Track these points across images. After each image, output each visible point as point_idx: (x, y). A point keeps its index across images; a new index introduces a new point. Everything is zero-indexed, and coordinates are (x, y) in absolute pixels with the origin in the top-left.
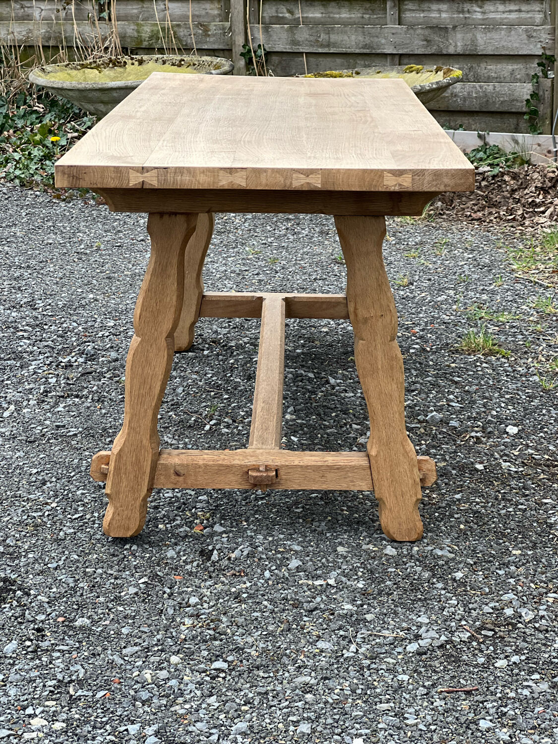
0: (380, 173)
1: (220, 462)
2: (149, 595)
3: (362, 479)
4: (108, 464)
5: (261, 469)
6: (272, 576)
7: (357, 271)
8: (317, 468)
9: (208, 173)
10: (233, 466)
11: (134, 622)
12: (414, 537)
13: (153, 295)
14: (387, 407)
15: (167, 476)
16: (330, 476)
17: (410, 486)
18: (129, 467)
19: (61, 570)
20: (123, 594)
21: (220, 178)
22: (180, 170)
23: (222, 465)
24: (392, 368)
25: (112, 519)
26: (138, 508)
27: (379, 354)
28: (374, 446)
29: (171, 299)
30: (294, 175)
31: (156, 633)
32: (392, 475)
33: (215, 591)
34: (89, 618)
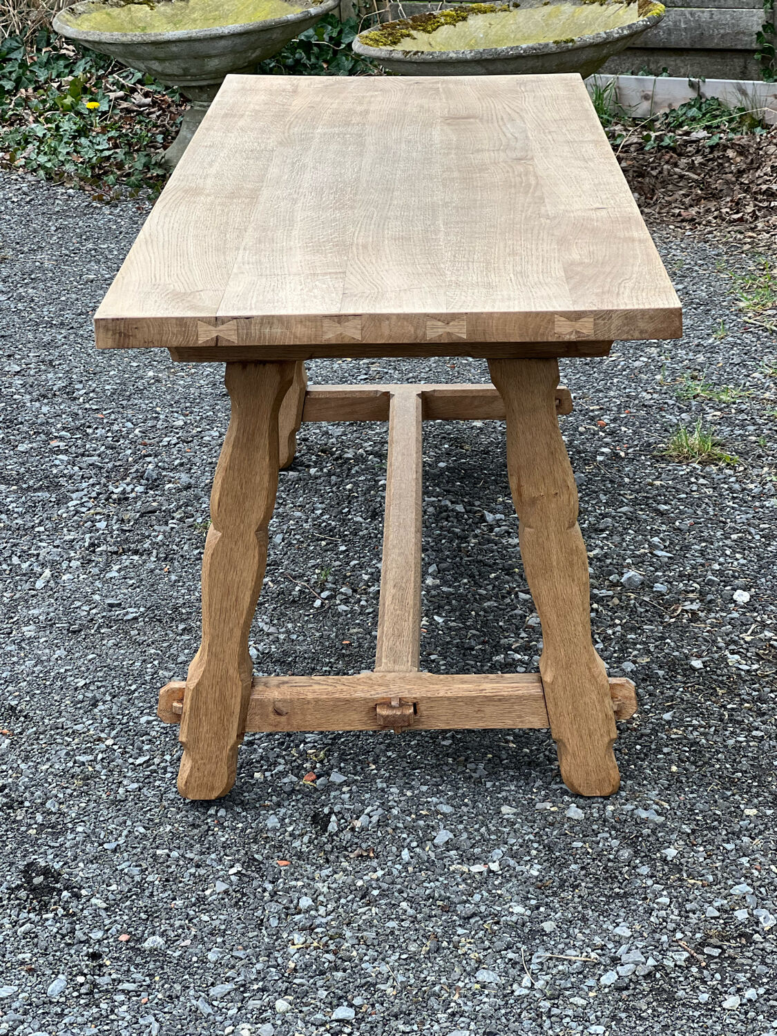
0: (549, 317)
1: (337, 696)
2: (244, 895)
3: (533, 714)
4: (181, 700)
5: (393, 703)
6: (412, 857)
7: (520, 434)
8: (470, 701)
9: (307, 323)
10: (354, 700)
11: (224, 941)
12: (607, 790)
13: (236, 474)
14: (565, 616)
15: (264, 716)
16: (489, 710)
17: (600, 722)
18: (211, 706)
19: (122, 853)
20: (208, 892)
21: (324, 329)
22: (268, 320)
23: (338, 700)
24: (571, 564)
25: (190, 776)
26: (225, 760)
27: (554, 546)
28: (549, 670)
29: (262, 479)
30: (428, 323)
31: (255, 961)
32: (575, 708)
33: (334, 886)
34: (162, 935)
